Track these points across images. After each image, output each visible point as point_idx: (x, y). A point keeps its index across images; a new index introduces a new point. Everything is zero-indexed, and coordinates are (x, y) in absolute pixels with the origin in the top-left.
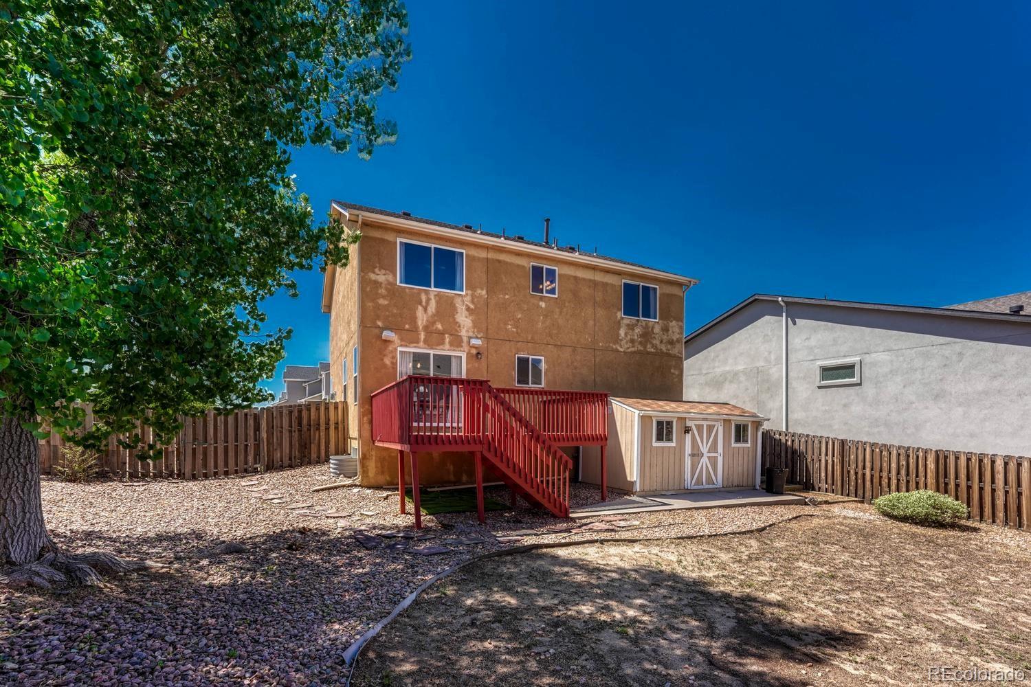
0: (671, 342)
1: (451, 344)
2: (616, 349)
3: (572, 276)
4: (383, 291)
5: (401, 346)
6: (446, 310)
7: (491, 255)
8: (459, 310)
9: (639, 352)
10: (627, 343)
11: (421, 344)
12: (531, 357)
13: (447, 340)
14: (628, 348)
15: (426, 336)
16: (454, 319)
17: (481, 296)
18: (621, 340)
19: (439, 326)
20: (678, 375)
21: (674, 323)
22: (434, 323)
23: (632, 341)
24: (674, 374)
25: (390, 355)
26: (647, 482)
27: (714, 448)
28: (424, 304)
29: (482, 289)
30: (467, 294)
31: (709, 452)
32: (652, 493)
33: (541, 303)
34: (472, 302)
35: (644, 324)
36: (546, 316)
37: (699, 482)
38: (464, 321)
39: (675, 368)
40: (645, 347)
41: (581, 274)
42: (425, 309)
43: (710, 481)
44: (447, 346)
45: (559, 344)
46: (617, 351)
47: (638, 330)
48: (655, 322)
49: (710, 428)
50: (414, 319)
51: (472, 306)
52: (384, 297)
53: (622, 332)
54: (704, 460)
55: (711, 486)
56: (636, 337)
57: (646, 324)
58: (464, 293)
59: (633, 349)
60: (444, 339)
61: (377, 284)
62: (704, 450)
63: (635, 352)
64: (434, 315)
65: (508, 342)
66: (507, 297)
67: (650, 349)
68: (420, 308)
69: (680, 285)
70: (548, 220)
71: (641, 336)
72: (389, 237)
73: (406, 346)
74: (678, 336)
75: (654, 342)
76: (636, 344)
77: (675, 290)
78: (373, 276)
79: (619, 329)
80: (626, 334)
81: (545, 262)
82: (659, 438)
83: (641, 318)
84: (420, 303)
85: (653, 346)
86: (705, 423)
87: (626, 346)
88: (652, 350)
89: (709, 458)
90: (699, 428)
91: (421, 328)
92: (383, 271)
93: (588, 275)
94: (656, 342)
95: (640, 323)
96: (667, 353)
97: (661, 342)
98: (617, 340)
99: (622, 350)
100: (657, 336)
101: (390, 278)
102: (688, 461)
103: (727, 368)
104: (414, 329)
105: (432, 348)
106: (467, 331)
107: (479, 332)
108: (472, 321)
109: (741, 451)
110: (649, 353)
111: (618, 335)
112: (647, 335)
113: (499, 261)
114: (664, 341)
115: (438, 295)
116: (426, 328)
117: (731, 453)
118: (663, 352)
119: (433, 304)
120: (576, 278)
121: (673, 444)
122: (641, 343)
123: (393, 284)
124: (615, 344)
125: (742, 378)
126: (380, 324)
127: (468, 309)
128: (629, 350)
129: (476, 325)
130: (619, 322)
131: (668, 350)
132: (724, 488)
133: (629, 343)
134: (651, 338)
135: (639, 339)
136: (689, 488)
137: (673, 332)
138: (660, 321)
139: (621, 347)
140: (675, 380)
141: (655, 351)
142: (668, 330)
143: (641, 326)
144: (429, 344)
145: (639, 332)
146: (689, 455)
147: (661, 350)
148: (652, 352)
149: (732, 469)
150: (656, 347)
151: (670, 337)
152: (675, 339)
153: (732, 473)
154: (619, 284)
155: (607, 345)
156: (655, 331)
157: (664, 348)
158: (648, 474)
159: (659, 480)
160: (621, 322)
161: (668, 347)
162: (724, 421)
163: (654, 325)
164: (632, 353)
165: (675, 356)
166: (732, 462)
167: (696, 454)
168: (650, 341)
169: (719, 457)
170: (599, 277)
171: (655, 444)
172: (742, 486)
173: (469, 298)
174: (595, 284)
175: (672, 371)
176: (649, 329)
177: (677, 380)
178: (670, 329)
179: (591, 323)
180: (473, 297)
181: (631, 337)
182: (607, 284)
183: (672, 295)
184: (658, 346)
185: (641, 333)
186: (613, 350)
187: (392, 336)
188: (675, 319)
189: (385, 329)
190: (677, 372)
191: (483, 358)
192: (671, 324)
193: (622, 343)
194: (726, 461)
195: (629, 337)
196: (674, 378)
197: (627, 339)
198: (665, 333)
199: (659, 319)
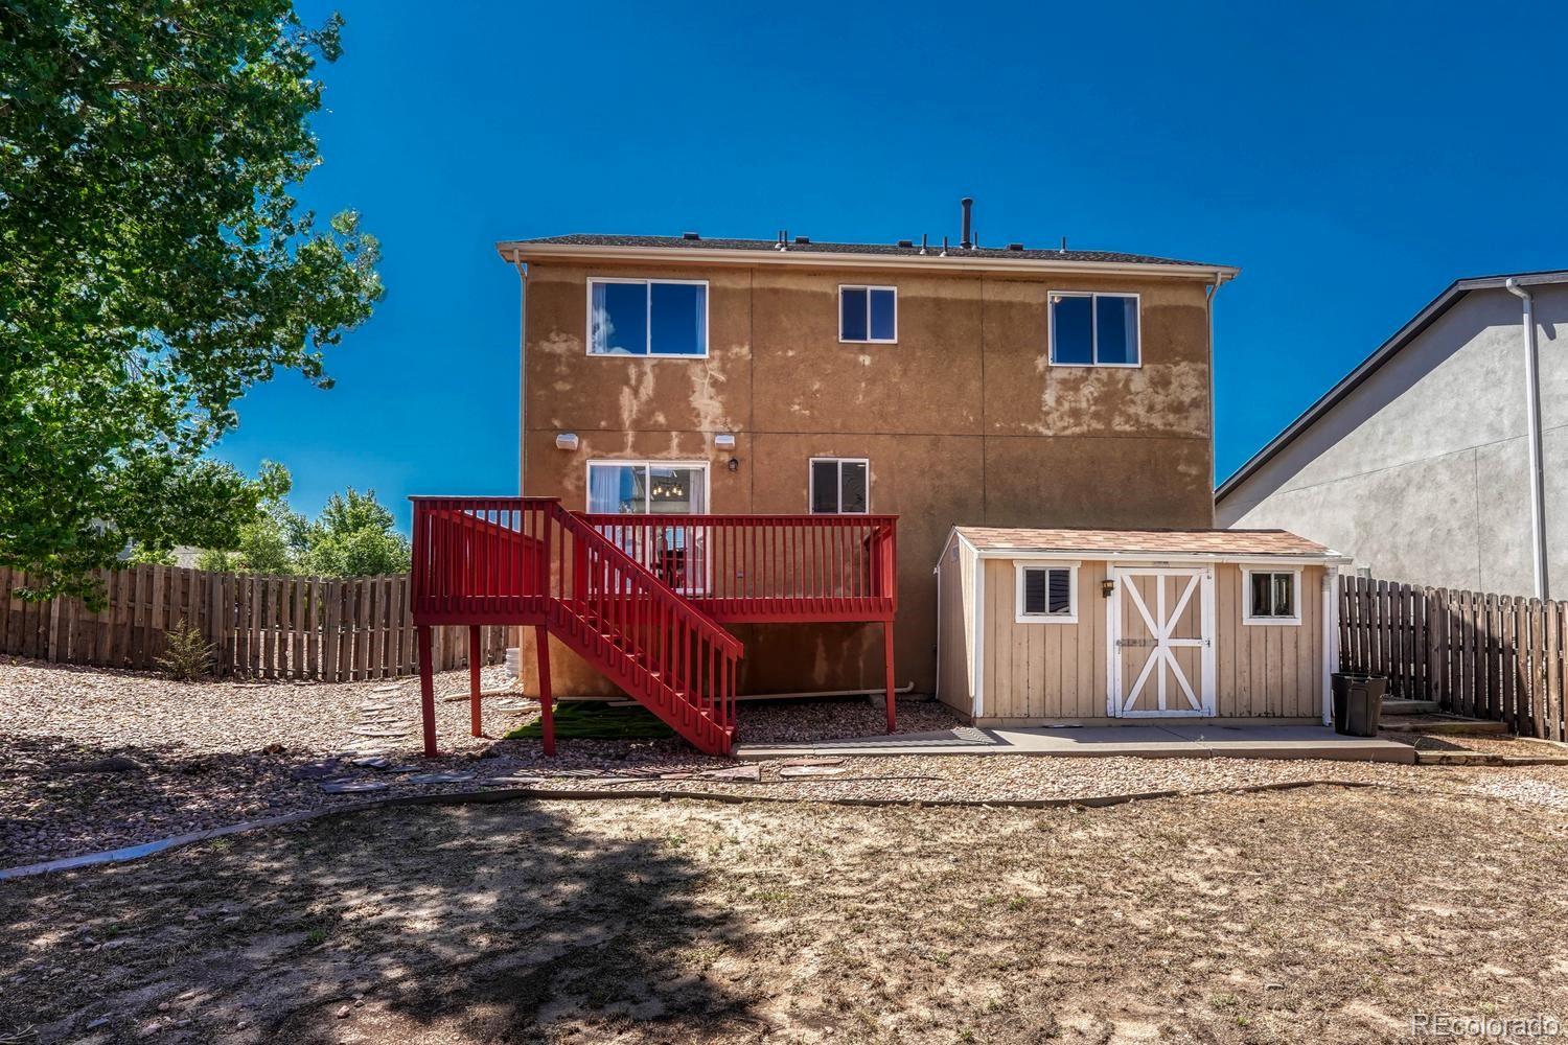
0: (1179, 408)
1: (682, 447)
2: (1036, 431)
3: (926, 299)
4: (563, 369)
5: (593, 457)
6: (675, 387)
7: (759, 283)
8: (697, 388)
9: (1093, 435)
10: (1061, 418)
11: (629, 451)
12: (841, 461)
13: (675, 442)
14: (1065, 428)
15: (636, 437)
16: (689, 403)
17: (739, 358)
18: (1047, 413)
19: (661, 419)
20: (1198, 477)
21: (1184, 366)
22: (651, 413)
23: (1075, 413)
24: (1186, 475)
25: (574, 475)
26: (1005, 697)
27: (1190, 626)
28: (633, 382)
29: (742, 345)
30: (712, 358)
31: (1175, 635)
32: (1020, 723)
33: (861, 358)
34: (723, 370)
35: (1104, 375)
36: (872, 381)
37: (1148, 699)
38: (707, 404)
39: (1190, 461)
40: (1109, 423)
41: (947, 292)
42: (636, 392)
43: (1176, 698)
44: (675, 452)
45: (903, 431)
46: (1038, 435)
47: (1089, 390)
48: (1135, 373)
49: (1176, 585)
50: (615, 410)
51: (722, 378)
52: (563, 378)
53: (1049, 398)
54: (1162, 654)
55: (1182, 713)
56: (1084, 405)
57: (1110, 376)
58: (706, 356)
59: (1077, 430)
60: (670, 440)
61: (553, 358)
62: (1161, 631)
63: (1082, 435)
64: (650, 401)
65: (791, 437)
66: (790, 353)
67: (1119, 425)
68: (626, 390)
69: (1200, 284)
70: (967, 203)
71: (1096, 401)
72: (573, 278)
73: (601, 457)
74: (1195, 394)
75: (1132, 410)
76: (1086, 418)
77: (1187, 298)
78: (546, 347)
79: (1042, 389)
80: (1059, 401)
81: (869, 280)
82: (1034, 604)
83: (1096, 364)
84: (627, 382)
85: (1128, 419)
86: (1162, 574)
87: (1060, 424)
88: (1127, 428)
89: (1175, 650)
90: (1146, 584)
91: (627, 423)
92: (563, 336)
93: (968, 292)
94: (1139, 410)
95: (1093, 375)
96: (1165, 432)
97: (1151, 409)
98: (1037, 412)
99: (1050, 433)
100: (1138, 399)
101: (575, 345)
102: (1114, 659)
103: (1412, 458)
104: (617, 428)
105: (648, 458)
106: (713, 422)
107: (735, 422)
108: (723, 404)
109: (1273, 637)
110: (1119, 435)
111: (1040, 403)
112: (1112, 398)
113: (775, 291)
114: (1159, 407)
115: (660, 366)
116: (637, 424)
117: (1242, 640)
118: (1157, 430)
119: (650, 381)
120: (938, 301)
121: (1073, 619)
122: (1096, 416)
123: (579, 355)
124: (1031, 421)
125: (1443, 476)
126: (557, 423)
127: (715, 383)
128: (1068, 432)
129: (728, 410)
130: (1042, 377)
131: (1171, 425)
132: (1221, 716)
133: (1066, 418)
134: (1124, 403)
135: (1093, 408)
136: (1119, 715)
137: (1182, 387)
138: (1146, 366)
139: (1048, 427)
140: (1189, 488)
141: (1134, 428)
142: (1170, 383)
143: (1098, 379)
144: (642, 450)
145: (1092, 393)
146: (1118, 643)
147: (1150, 426)
148: (1125, 432)
149: (1246, 675)
150: (1137, 421)
151: (1173, 397)
152: (1187, 400)
153: (1247, 684)
154: (1041, 301)
155: (1013, 425)
156: (1133, 388)
157: (1157, 422)
158: (1006, 682)
159: (1036, 693)
160: (1048, 377)
161: (1171, 417)
162: (1218, 566)
163: (1129, 375)
164: (1075, 437)
165: (1187, 436)
166: (1245, 660)
167: (1137, 642)
168: (1120, 410)
169: (1204, 648)
170: (991, 293)
171: (1022, 618)
172: (1282, 716)
173: (716, 364)
174: (982, 308)
175: (1182, 468)
176: (1118, 382)
177: (1194, 487)
178: (1173, 380)
179: (974, 385)
180: (724, 360)
181: (1073, 405)
182: (1010, 305)
183: (1177, 308)
184: (1142, 419)
185: (1096, 394)
186: (1026, 435)
187: (573, 441)
188: (1185, 358)
189: (564, 431)
190: (1194, 471)
191: (744, 468)
192: (1175, 370)
193: (1050, 419)
194: (1227, 657)
195: (1066, 406)
196: (1187, 484)
197: (1062, 409)
198: (1160, 390)
199: (1144, 362)
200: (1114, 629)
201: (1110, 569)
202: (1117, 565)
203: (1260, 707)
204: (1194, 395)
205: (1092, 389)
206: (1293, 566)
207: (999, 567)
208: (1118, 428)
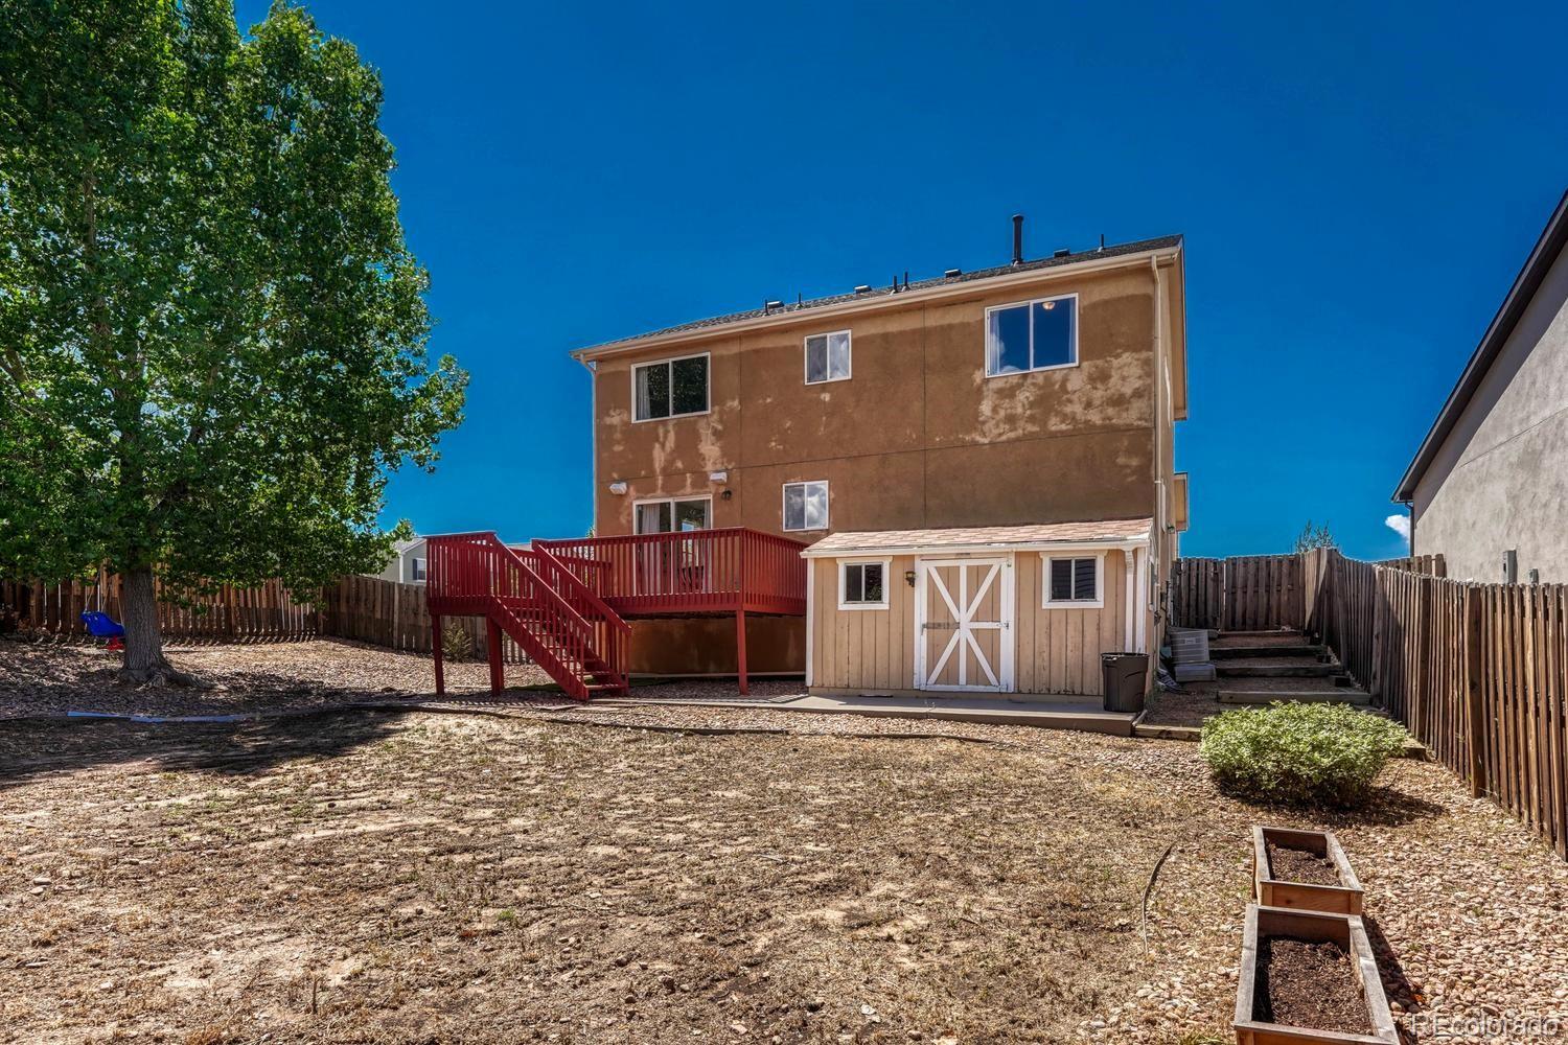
0: (1118, 401)
1: (694, 485)
2: (973, 441)
3: (877, 336)
4: (618, 436)
5: (638, 498)
6: (688, 443)
7: (747, 346)
8: (703, 438)
9: (1028, 438)
10: (997, 426)
11: (659, 492)
12: (806, 484)
13: (689, 481)
14: (1000, 435)
15: (663, 480)
16: (698, 450)
17: (732, 410)
18: (984, 423)
19: (679, 464)
20: (1140, 467)
21: (1126, 357)
22: (673, 462)
23: (1011, 419)
24: (1127, 466)
25: (626, 513)
26: (830, 671)
28: (661, 439)
29: (733, 399)
30: (713, 412)
31: (976, 618)
32: (843, 692)
33: (822, 396)
34: (721, 421)
35: (1040, 380)
36: (830, 414)
37: (950, 674)
38: (710, 449)
39: (1129, 452)
40: (1044, 425)
41: (894, 326)
42: (663, 446)
43: (976, 674)
44: (688, 489)
45: (856, 453)
46: (975, 444)
47: (1023, 396)
48: (1074, 374)
49: (977, 574)
50: (650, 461)
51: (720, 427)
52: (619, 443)
53: (986, 408)
54: (963, 635)
55: (981, 688)
56: (1020, 410)
57: (1047, 379)
58: (709, 412)
59: (1012, 435)
60: (685, 480)
61: (611, 427)
62: (963, 616)
63: (1018, 439)
64: (673, 452)
65: (771, 468)
66: (769, 400)
67: (1055, 425)
68: (657, 445)
69: (1146, 270)
70: (1018, 220)
71: (1032, 405)
72: (620, 367)
73: (642, 498)
74: (1138, 384)
75: (1068, 409)
76: (1021, 423)
77: (1131, 288)
78: (608, 421)
79: (979, 402)
80: (995, 410)
81: (830, 328)
82: (853, 595)
83: (1032, 369)
84: (657, 440)
85: (1064, 418)
86: (963, 564)
87: (996, 432)
88: (1063, 427)
89: (975, 632)
90: (950, 576)
91: (658, 471)
92: (618, 411)
93: (911, 323)
94: (1077, 408)
95: (1029, 381)
96: (1103, 427)
97: (1089, 405)
98: (975, 422)
99: (986, 441)
100: (1075, 397)
101: (625, 417)
102: (921, 641)
104: (651, 475)
105: (672, 496)
106: (714, 463)
107: (729, 462)
108: (721, 447)
109: (1074, 619)
110: (1054, 435)
111: (977, 414)
112: (1049, 399)
113: (756, 351)
114: (1097, 402)
115: (678, 423)
116: (664, 470)
117: (1042, 623)
118: (1094, 426)
119: (672, 436)
120: (885, 337)
121: (884, 606)
122: (1032, 419)
123: (628, 423)
124: (968, 432)
126: (615, 476)
127: (716, 433)
128: (1004, 438)
129: (726, 454)
130: (979, 390)
131: (1110, 419)
132: (1020, 692)
133: (1002, 426)
134: (1060, 403)
135: (1028, 412)
136: (923, 688)
137: (1124, 379)
138: (1085, 364)
139: (984, 435)
140: (1129, 479)
141: (1070, 427)
142: (1110, 377)
143: (1033, 384)
144: (668, 490)
145: (1027, 398)
146: (924, 626)
147: (1087, 422)
148: (1061, 432)
149: (1046, 655)
150: (1074, 418)
151: (1112, 391)
152: (1128, 391)
153: (1046, 664)
154: (979, 318)
155: (951, 438)
156: (1070, 387)
157: (1095, 418)
158: (831, 659)
159: (854, 669)
160: (984, 388)
161: (1110, 411)
162: (1018, 555)
163: (1066, 375)
164: (1009, 441)
165: (1127, 428)
166: (1045, 641)
167: (941, 625)
168: (1056, 410)
169: (1003, 630)
170: (933, 320)
171: (843, 606)
172: (1082, 694)
173: (716, 417)
174: (924, 333)
175: (1121, 460)
176: (1054, 385)
177: (1133, 478)
178: (1113, 373)
179: (917, 406)
180: (721, 413)
181: (1009, 411)
182: (950, 327)
183: (1119, 299)
184: (1078, 417)
185: (1031, 399)
186: (963, 445)
187: (622, 487)
188: (1128, 349)
189: (619, 481)
190: (1133, 462)
191: (735, 497)
192: (1115, 363)
193: (986, 428)
194: (1027, 639)
195: (1002, 413)
196: (1126, 475)
197: (998, 417)
198: (1099, 386)
199: (1081, 359)
200: (921, 615)
201: (917, 562)
202: (924, 558)
203: (1059, 683)
204: (1136, 385)
205: (1028, 394)
207: (827, 565)
208: (1053, 428)
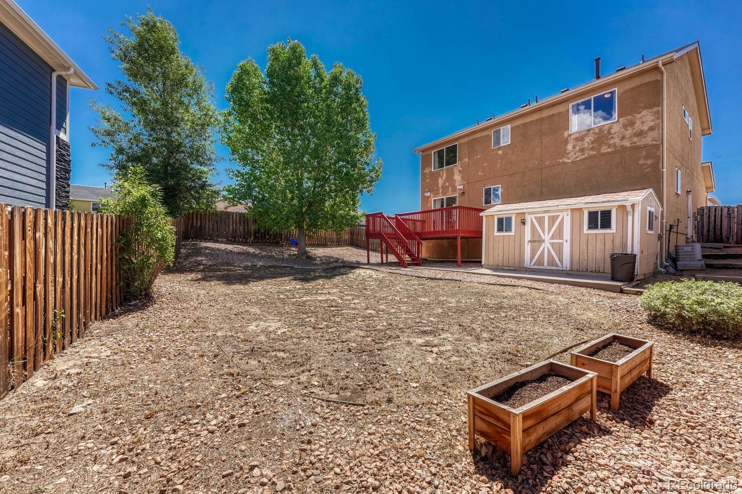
0: (641, 134)
1: (452, 191)
3: (520, 125)
4: (428, 176)
5: (434, 197)
6: (450, 174)
7: (471, 138)
8: (455, 174)
9: (593, 157)
10: (575, 154)
11: (440, 195)
12: (492, 187)
13: (450, 190)
14: (577, 157)
15: (442, 190)
16: (453, 178)
17: (465, 162)
18: (569, 153)
19: (447, 184)
20: (652, 165)
21: (645, 112)
22: (445, 184)
23: (582, 150)
24: (644, 165)
25: (430, 203)
29: (466, 158)
31: (552, 238)
32: (496, 268)
33: (499, 152)
34: (462, 167)
35: (598, 130)
36: (502, 159)
37: (540, 261)
38: (457, 177)
39: (645, 157)
40: (599, 150)
41: (529, 119)
42: (442, 178)
43: (552, 263)
44: (450, 193)
45: (512, 173)
46: (564, 163)
47: (588, 139)
48: (614, 125)
49: (553, 220)
50: (438, 184)
51: (461, 169)
52: (428, 179)
53: (570, 147)
54: (546, 245)
55: (554, 268)
56: (586, 145)
57: (601, 129)
58: (458, 164)
59: (583, 157)
61: (426, 174)
62: (546, 237)
63: (586, 158)
64: (445, 180)
65: (479, 182)
66: (478, 157)
67: (604, 149)
68: (440, 178)
71: (592, 142)
72: (429, 152)
75: (612, 142)
76: (587, 151)
77: (648, 78)
78: (425, 171)
79: (566, 145)
80: (574, 147)
81: (502, 125)
82: (500, 229)
83: (594, 126)
84: (440, 176)
85: (610, 146)
86: (546, 216)
87: (574, 157)
88: (609, 150)
89: (552, 244)
90: (540, 220)
91: (440, 187)
92: (427, 168)
93: (536, 117)
94: (617, 141)
95: (591, 132)
96: (631, 147)
97: (623, 138)
98: (564, 154)
99: (570, 161)
100: (615, 136)
101: (430, 169)
102: (528, 248)
104: (438, 189)
105: (444, 196)
106: (459, 182)
107: (464, 181)
108: (461, 177)
110: (604, 154)
111: (565, 150)
112: (601, 139)
113: (475, 140)
114: (628, 136)
115: (447, 170)
116: (442, 186)
117: (584, 239)
118: (626, 147)
119: (445, 175)
120: (525, 124)
121: (512, 233)
122: (592, 149)
123: (431, 171)
124: (562, 158)
126: (427, 190)
127: (460, 171)
128: (578, 159)
129: (463, 178)
130: (567, 139)
131: (635, 143)
132: (571, 270)
133: (577, 153)
134: (607, 140)
135: (591, 146)
136: (528, 267)
137: (643, 123)
138: (621, 119)
139: (569, 158)
140: (646, 171)
141: (613, 149)
142: (635, 123)
143: (593, 133)
144: (444, 194)
145: (590, 140)
146: (529, 241)
147: (622, 146)
148: (608, 152)
149: (585, 254)
150: (615, 145)
151: (637, 129)
152: (645, 128)
153: (586, 258)
154: (567, 109)
155: (553, 162)
156: (612, 131)
157: (627, 143)
158: (491, 255)
159: (500, 259)
160: (569, 139)
161: (635, 139)
162: (572, 210)
163: (611, 126)
164: (581, 160)
165: (646, 146)
166: (585, 248)
167: (536, 241)
168: (605, 143)
169: (565, 243)
170: (546, 114)
171: (496, 234)
172: (604, 272)
173: (460, 165)
174: (541, 120)
175: (641, 162)
176: (604, 131)
177: (649, 169)
178: (637, 121)
179: (538, 150)
180: (461, 164)
181: (581, 147)
182: (553, 115)
183: (641, 85)
184: (617, 144)
185: (592, 139)
186: (559, 164)
187: (429, 194)
188: (645, 108)
189: (428, 192)
190: (650, 162)
191: (467, 194)
192: (638, 116)
193: (570, 156)
194: (576, 246)
195: (578, 148)
196: (645, 169)
197: (575, 150)
198: (628, 128)
199: (619, 117)
200: (528, 236)
201: (527, 215)
202: (529, 213)
204: (651, 125)
205: (591, 138)
206: (611, 206)
207: (491, 218)
208: (603, 152)
